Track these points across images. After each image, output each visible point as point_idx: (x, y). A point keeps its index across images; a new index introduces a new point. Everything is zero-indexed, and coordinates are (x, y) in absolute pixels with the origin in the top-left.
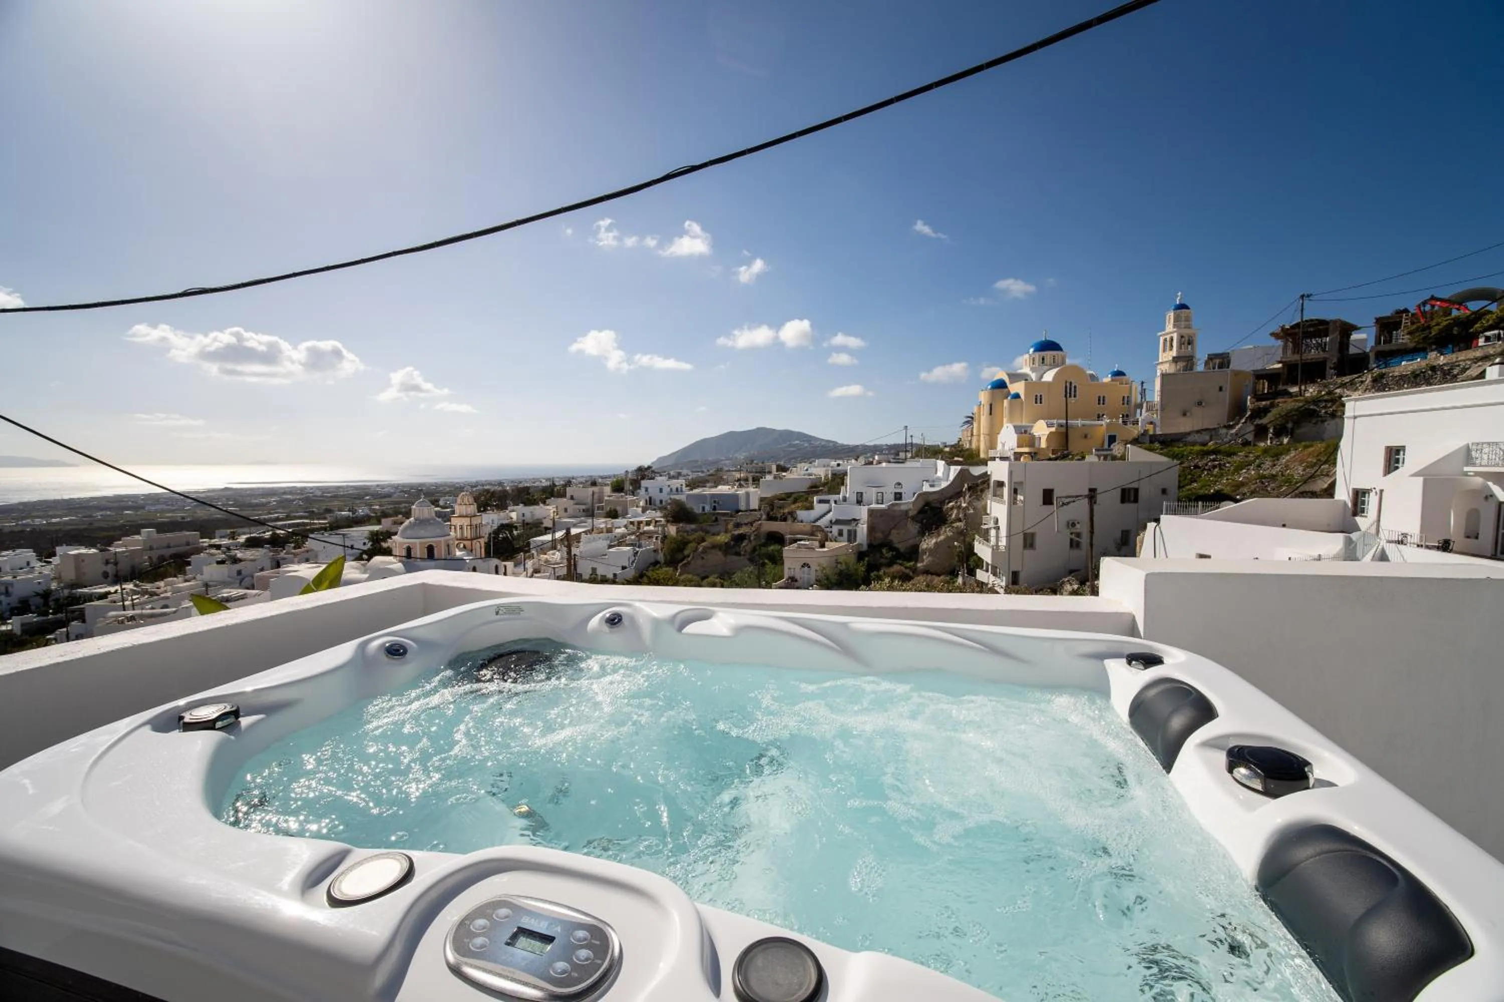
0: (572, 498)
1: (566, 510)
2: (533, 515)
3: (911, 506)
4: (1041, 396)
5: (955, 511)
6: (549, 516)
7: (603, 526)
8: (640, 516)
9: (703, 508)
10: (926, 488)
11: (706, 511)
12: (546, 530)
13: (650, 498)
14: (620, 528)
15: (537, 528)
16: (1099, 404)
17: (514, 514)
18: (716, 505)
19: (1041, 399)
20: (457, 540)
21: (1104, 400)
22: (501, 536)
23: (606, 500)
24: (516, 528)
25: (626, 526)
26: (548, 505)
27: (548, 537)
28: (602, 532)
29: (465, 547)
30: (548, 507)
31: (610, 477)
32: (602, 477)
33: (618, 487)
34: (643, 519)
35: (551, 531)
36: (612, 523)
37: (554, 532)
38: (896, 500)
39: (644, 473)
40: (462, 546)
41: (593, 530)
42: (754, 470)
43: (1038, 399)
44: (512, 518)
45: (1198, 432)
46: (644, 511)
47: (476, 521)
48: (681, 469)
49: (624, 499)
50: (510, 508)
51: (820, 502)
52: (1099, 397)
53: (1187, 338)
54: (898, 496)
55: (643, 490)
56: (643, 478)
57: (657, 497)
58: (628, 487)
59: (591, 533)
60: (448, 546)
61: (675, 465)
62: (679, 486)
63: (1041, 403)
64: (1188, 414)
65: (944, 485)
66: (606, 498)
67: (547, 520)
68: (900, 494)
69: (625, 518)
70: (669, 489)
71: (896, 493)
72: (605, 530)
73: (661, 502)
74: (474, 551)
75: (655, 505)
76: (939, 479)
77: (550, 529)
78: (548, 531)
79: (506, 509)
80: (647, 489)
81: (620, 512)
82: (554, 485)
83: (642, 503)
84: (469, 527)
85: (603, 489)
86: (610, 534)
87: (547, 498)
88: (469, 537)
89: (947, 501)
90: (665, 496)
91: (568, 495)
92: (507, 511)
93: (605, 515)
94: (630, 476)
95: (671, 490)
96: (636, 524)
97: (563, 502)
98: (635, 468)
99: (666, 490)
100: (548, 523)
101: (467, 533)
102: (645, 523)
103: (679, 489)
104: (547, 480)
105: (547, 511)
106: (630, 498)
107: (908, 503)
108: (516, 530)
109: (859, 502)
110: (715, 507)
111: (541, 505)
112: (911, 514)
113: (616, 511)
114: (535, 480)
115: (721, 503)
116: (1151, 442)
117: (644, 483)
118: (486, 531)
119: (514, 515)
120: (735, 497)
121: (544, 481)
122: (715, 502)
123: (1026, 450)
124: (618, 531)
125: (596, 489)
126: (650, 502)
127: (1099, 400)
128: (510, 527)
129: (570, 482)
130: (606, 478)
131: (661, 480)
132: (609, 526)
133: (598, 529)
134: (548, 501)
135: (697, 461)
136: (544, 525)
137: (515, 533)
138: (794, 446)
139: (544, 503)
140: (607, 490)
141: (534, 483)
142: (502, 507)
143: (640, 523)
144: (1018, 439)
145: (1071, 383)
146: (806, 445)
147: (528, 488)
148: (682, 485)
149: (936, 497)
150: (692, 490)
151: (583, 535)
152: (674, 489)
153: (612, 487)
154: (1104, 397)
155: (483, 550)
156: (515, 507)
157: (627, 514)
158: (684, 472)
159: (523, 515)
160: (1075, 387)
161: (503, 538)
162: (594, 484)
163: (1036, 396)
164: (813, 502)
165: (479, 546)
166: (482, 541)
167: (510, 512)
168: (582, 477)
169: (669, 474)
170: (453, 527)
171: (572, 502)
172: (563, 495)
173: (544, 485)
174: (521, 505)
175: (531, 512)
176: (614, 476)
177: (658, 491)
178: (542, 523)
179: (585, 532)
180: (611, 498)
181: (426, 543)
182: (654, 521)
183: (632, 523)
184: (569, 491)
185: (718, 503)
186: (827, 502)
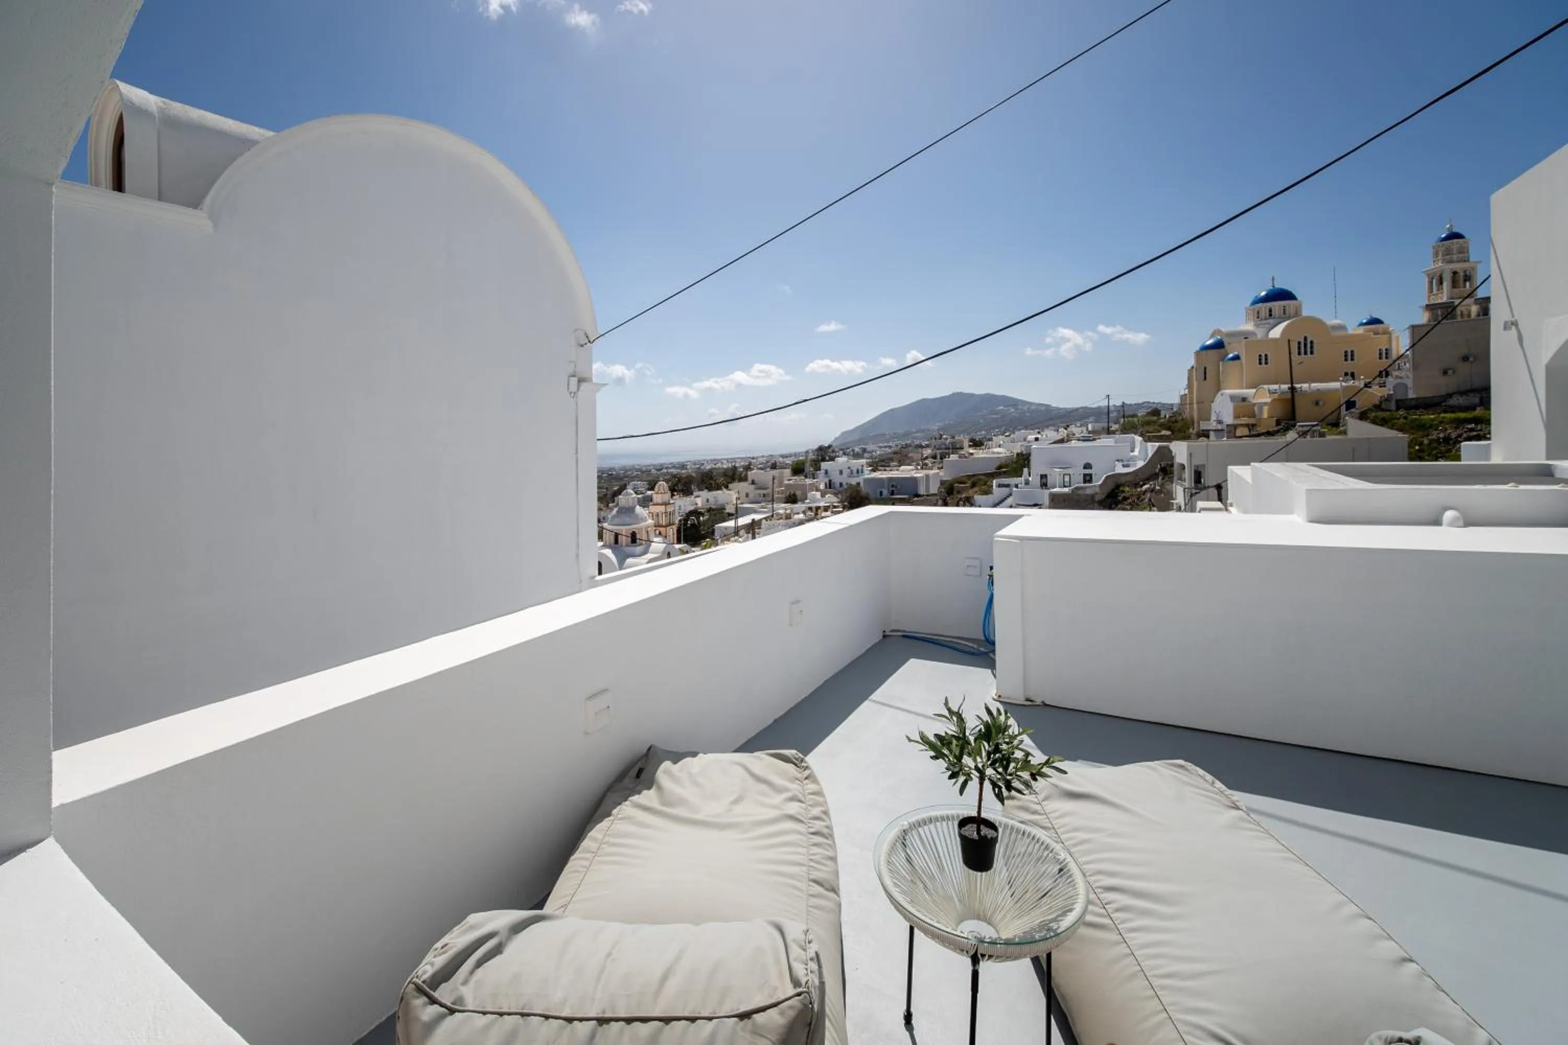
0: (753, 483)
1: (747, 495)
2: (716, 501)
3: (1098, 490)
4: (1266, 355)
5: (1148, 495)
6: (732, 502)
7: (781, 511)
8: (819, 501)
9: (881, 493)
10: (1120, 469)
11: (883, 497)
12: (730, 516)
13: (830, 481)
14: (798, 513)
15: (719, 514)
16: (1346, 360)
17: (700, 499)
18: (894, 489)
19: (1266, 359)
20: (655, 526)
21: (1352, 355)
22: (689, 522)
23: (787, 484)
24: (703, 514)
25: (804, 512)
26: (730, 490)
27: (731, 524)
28: (781, 519)
29: (660, 533)
30: (730, 492)
31: (790, 456)
32: (783, 456)
33: (798, 470)
34: (822, 504)
35: (734, 517)
36: (792, 509)
37: (737, 518)
38: (1085, 482)
39: (824, 454)
40: (657, 532)
41: (772, 516)
42: (943, 446)
43: (1263, 360)
44: (697, 504)
45: (1462, 393)
46: (822, 496)
47: (670, 509)
48: (867, 444)
49: (804, 483)
50: (695, 493)
51: (1000, 486)
52: (1346, 352)
53: (1462, 274)
54: (1088, 478)
55: (822, 471)
56: (824, 460)
57: (837, 479)
58: (809, 468)
59: (771, 520)
60: (647, 532)
61: (860, 441)
62: (860, 468)
63: (1266, 363)
64: (1450, 372)
65: (1140, 464)
66: (787, 482)
67: (729, 506)
68: (1091, 475)
69: (804, 503)
70: (849, 470)
71: (1085, 475)
72: (784, 517)
73: (841, 484)
74: (668, 537)
75: (834, 488)
76: (1133, 459)
77: (732, 515)
78: (730, 517)
79: (692, 494)
80: (826, 472)
81: (799, 498)
82: (735, 468)
83: (822, 487)
84: (664, 515)
85: (782, 472)
86: (788, 521)
87: (729, 483)
88: (664, 524)
89: (1141, 483)
90: (845, 479)
91: (750, 479)
92: (693, 497)
93: (784, 500)
94: (811, 456)
95: (852, 471)
96: (814, 510)
97: (743, 486)
98: (816, 447)
99: (846, 472)
100: (730, 509)
101: (663, 521)
102: (822, 508)
103: (860, 471)
104: (727, 460)
105: (728, 497)
106: (808, 481)
107: (1095, 486)
108: (703, 517)
109: (1044, 485)
110: (893, 491)
111: (725, 490)
112: (1097, 498)
113: (794, 495)
114: (715, 461)
115: (899, 487)
116: (1398, 408)
117: (824, 465)
118: (677, 519)
119: (700, 502)
120: (914, 480)
121: (725, 462)
122: (893, 486)
123: (1245, 420)
124: (796, 517)
125: (775, 472)
126: (830, 485)
127: (1346, 356)
128: (695, 513)
129: (750, 464)
130: (787, 457)
131: (842, 460)
132: (788, 512)
133: (778, 514)
134: (730, 486)
135: (884, 435)
136: (727, 511)
137: (701, 518)
138: (997, 413)
139: (727, 487)
140: (788, 472)
141: (715, 464)
142: (687, 492)
143: (818, 508)
144: (1235, 408)
145: (1305, 339)
146: (1012, 410)
147: (711, 471)
148: (862, 466)
149: (1129, 478)
150: (874, 471)
151: (764, 521)
152: (855, 472)
153: (792, 470)
154: (1352, 352)
155: (675, 535)
156: (701, 493)
157: (806, 499)
158: (870, 447)
159: (708, 501)
160: (1312, 342)
161: (691, 524)
162: (774, 466)
163: (1260, 356)
164: (992, 486)
165: (672, 532)
166: (675, 528)
167: (695, 497)
168: (763, 456)
169: (853, 451)
170: (651, 515)
171: (753, 486)
172: (743, 479)
173: (725, 466)
174: (706, 491)
175: (715, 498)
176: (795, 455)
177: (838, 472)
178: (725, 509)
179: (766, 519)
180: (791, 482)
181: (630, 530)
182: (831, 507)
183: (810, 509)
184: (751, 475)
185: (896, 487)
186: (1007, 486)
